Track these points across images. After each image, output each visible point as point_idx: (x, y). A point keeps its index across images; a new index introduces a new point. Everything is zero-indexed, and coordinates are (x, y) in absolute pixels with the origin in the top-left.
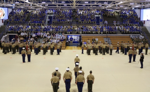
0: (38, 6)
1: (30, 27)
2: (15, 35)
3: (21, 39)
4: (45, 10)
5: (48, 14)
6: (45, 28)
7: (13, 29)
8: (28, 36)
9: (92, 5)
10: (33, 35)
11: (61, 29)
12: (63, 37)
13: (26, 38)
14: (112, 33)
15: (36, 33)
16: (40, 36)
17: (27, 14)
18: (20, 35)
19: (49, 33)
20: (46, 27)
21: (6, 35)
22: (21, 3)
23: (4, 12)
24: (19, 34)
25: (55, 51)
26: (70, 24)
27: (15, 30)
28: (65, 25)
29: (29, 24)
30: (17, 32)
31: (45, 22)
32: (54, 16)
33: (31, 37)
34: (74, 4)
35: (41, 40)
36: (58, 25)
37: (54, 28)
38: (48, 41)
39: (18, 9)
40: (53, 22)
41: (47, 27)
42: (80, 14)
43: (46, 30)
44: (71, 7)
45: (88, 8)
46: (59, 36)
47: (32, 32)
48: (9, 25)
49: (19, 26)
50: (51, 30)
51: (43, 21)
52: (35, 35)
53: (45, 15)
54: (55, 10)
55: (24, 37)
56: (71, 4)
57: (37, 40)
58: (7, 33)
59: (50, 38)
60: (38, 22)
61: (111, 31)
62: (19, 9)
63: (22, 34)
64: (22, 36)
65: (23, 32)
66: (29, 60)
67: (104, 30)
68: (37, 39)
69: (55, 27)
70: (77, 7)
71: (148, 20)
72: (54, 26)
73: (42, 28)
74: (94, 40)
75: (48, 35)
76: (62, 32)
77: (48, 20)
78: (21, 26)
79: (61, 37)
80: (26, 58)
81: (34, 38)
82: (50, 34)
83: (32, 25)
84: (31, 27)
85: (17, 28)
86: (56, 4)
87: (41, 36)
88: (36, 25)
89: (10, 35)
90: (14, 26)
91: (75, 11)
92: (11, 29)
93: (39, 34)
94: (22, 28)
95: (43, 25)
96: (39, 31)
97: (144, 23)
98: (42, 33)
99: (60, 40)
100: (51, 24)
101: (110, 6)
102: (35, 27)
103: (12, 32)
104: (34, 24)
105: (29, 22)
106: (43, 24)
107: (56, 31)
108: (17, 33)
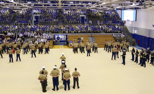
0: (24, 6)
1: (16, 26)
2: (2, 35)
3: (8, 39)
4: (31, 9)
5: (34, 13)
6: (32, 28)
8: (15, 36)
9: (77, 5)
10: (20, 35)
11: (48, 28)
12: (50, 37)
13: (13, 38)
14: (96, 32)
15: (23, 33)
16: (27, 35)
17: (13, 14)
18: (6, 35)
19: (36, 33)
20: (33, 26)
22: (6, 3)
26: (57, 24)
27: (1, 30)
28: (52, 25)
29: (16, 24)
31: (32, 22)
32: (40, 16)
33: (18, 37)
34: (60, 4)
35: (28, 40)
36: (44, 25)
37: (41, 27)
39: (3, 9)
40: (40, 22)
41: (34, 27)
42: (66, 14)
43: (32, 30)
44: (57, 7)
45: (74, 8)
46: (46, 36)
47: (18, 32)
49: (5, 26)
50: (38, 30)
51: (30, 21)
52: (22, 34)
53: (31, 15)
54: (41, 10)
55: (11, 37)
56: (57, 4)
57: (24, 40)
59: (37, 38)
60: (24, 22)
61: (95, 31)
62: (5, 9)
63: (9, 34)
64: (9, 36)
65: (10, 32)
67: (89, 29)
68: (24, 38)
70: (63, 7)
71: (128, 20)
72: (40, 26)
73: (29, 28)
74: (79, 39)
75: (35, 35)
76: (49, 32)
77: (34, 19)
78: (7, 26)
79: (48, 37)
81: (22, 37)
82: (37, 34)
83: (19, 25)
84: (18, 27)
85: (3, 28)
86: (41, 4)
87: (29, 36)
88: (22, 25)
91: (61, 11)
93: (26, 33)
94: (8, 28)
95: (30, 25)
96: (26, 30)
97: (125, 23)
98: (29, 33)
99: (47, 39)
100: (37, 24)
101: (94, 6)
102: (21, 27)
104: (21, 24)
105: (16, 22)
106: (30, 24)
107: (43, 30)
108: (4, 33)
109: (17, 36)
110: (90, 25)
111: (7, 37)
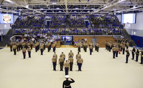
2: (20, 37)
3: (24, 39)
4: (44, 16)
5: (47, 19)
6: (44, 30)
7: (18, 32)
9: (82, 10)
11: (57, 31)
12: (58, 37)
14: (99, 34)
17: (30, 20)
19: (47, 34)
21: (13, 37)
22: (23, 9)
23: (11, 18)
25: (52, 49)
26: (64, 27)
27: (20, 32)
28: (60, 28)
29: (32, 27)
31: (44, 26)
32: (51, 21)
34: (67, 9)
35: (40, 40)
36: (54, 28)
37: (51, 30)
38: (46, 41)
39: (23, 16)
40: (51, 26)
42: (72, 19)
43: (44, 32)
44: (65, 12)
45: (79, 14)
46: (55, 37)
47: (33, 34)
48: (16, 29)
49: (23, 29)
50: (49, 32)
51: (42, 25)
52: (35, 36)
53: (44, 20)
54: (52, 16)
55: (27, 38)
56: (64, 9)
58: (14, 35)
59: (47, 39)
60: (38, 26)
61: (97, 33)
62: (24, 16)
63: (26, 35)
64: (25, 37)
65: (26, 34)
67: (91, 31)
68: (37, 39)
70: (70, 12)
73: (41, 31)
74: (83, 39)
75: (46, 36)
76: (58, 34)
77: (46, 24)
79: (57, 38)
81: (35, 38)
82: (48, 36)
84: (33, 30)
87: (41, 37)
89: (16, 37)
90: (19, 29)
91: (68, 16)
92: (17, 32)
93: (39, 35)
96: (39, 33)
97: (124, 26)
98: (41, 34)
99: (56, 40)
100: (49, 27)
101: (96, 11)
102: (35, 30)
103: (17, 34)
104: (35, 27)
105: (32, 25)
106: (42, 27)
107: (53, 32)
108: (22, 34)
110: (93, 28)
111: (24, 38)
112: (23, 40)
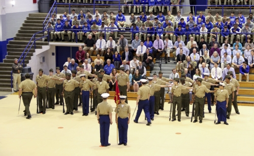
1: (127, 18)
2: (76, 48)
6: (182, 24)
7: (69, 27)
8: (122, 50)
10: (139, 47)
11: (240, 26)
15: (148, 43)
16: (165, 51)
18: (92, 48)
19: (195, 42)
20: (185, 18)
21: (45, 48)
24: (91, 42)
27: (76, 30)
29: (127, 8)
30: (84, 36)
31: (182, 1)
35: (165, 67)
36: (229, 14)
37: (214, 22)
38: (192, 72)
40: (213, 2)
41: (188, 20)
43: (183, 31)
47: (134, 37)
48: (57, 12)
49: (90, 17)
50: (204, 31)
52: (145, 47)
55: (105, 54)
57: (150, 69)
58: (49, 39)
59: (199, 62)
63: (102, 44)
64: (100, 51)
65: (104, 37)
66: (123, 140)
68: (151, 61)
69: (217, 19)
72: (214, 17)
73: (170, 24)
75: (191, 51)
76: (245, 39)
78: (97, 16)
79: (242, 59)
80: (114, 129)
81: (144, 58)
82: (200, 47)
83: (136, 14)
84: (133, 20)
85: (82, 23)
87: (168, 52)
88: (148, 13)
89: (57, 48)
90: (71, 16)
92: (64, 26)
93: (158, 44)
95: (175, 12)
96: (160, 33)
98: (170, 42)
100: (203, 9)
102: (144, 19)
103: (66, 35)
104: (144, 8)
106: (175, 8)
107: (224, 34)
108: (84, 39)
109: (127, 54)
111: (93, 54)
112: (89, 66)
